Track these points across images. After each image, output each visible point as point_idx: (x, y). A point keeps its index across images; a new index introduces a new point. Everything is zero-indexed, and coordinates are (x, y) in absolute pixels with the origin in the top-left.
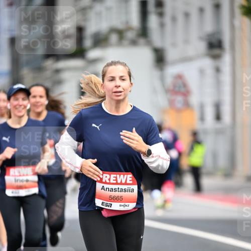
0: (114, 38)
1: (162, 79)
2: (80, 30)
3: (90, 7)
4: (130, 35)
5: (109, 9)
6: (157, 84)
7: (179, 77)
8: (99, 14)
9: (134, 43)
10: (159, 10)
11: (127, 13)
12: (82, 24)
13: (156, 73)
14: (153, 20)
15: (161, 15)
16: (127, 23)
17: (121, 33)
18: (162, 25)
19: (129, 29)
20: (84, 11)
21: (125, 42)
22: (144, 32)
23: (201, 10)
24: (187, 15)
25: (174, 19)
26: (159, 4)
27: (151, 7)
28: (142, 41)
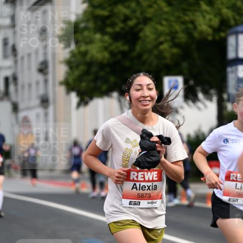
6: (14, 121)
7: (26, 118)
9: (1, 99)
10: (15, 82)
13: (13, 116)
14: (12, 88)
15: (16, 84)
22: (7, 93)
23: (38, 83)
24: (30, 85)
25: (23, 87)
26: (15, 79)
27: (11, 80)
28: (6, 99)
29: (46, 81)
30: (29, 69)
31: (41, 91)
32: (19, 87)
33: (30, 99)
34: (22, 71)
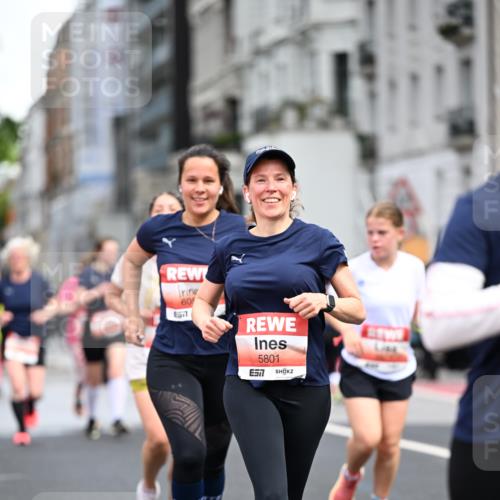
0: (290, 117)
1: (373, 187)
2: (233, 103)
3: (251, 66)
4: (319, 112)
5: (281, 68)
7: (402, 183)
8: (265, 77)
9: (324, 125)
10: (368, 70)
11: (314, 74)
12: (236, 93)
13: (363, 177)
14: (357, 87)
15: (370, 78)
16: (313, 91)
17: (302, 110)
18: (372, 96)
19: (316, 101)
20: (239, 71)
21: (310, 124)
22: (342, 106)
23: (439, 70)
24: (414, 78)
25: (392, 85)
26: (368, 59)
27: (354, 65)
28: (338, 122)
29: (467, 64)
30: (413, 28)
31: (452, 99)
32: (381, 85)
33: (414, 124)
34: (391, 36)
